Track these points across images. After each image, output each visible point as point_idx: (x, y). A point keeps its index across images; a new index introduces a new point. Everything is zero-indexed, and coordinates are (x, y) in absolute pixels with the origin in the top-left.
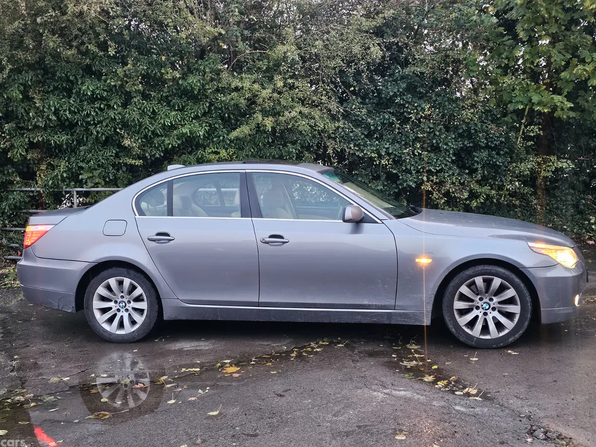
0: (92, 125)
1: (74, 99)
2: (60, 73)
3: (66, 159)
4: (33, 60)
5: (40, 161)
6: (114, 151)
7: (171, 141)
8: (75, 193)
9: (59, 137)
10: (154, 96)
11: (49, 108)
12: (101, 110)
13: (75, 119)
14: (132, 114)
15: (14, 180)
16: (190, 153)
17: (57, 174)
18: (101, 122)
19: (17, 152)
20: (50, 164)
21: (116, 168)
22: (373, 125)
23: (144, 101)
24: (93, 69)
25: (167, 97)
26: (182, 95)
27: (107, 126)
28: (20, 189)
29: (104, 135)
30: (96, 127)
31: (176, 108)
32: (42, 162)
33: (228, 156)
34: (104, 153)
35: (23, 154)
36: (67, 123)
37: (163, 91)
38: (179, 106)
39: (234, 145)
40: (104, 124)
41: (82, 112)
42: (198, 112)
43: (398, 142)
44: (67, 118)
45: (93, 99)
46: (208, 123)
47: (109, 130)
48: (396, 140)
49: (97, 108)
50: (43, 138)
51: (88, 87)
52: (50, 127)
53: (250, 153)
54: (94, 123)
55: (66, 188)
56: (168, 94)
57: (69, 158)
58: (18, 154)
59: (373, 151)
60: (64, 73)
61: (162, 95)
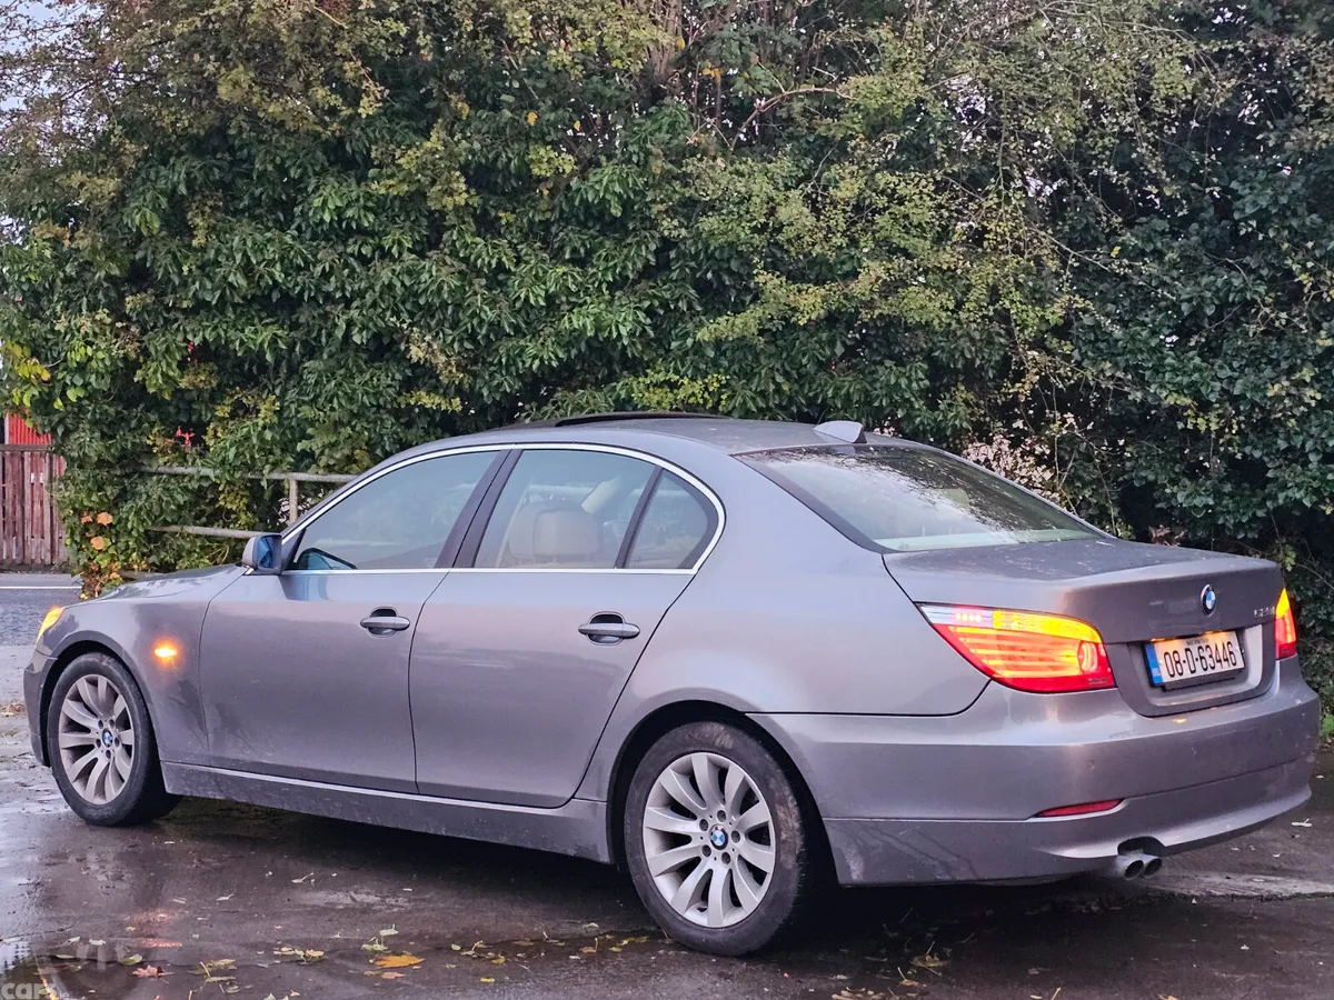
0: (335, 302)
1: (295, 233)
2: (263, 163)
3: (277, 391)
4: (203, 127)
5: (216, 396)
6: (398, 376)
7: (540, 352)
8: (293, 487)
9: (256, 332)
10: (509, 224)
11: (230, 257)
12: (364, 261)
13: (297, 284)
14: (438, 273)
15: (154, 445)
16: (598, 385)
17: (249, 432)
18: (361, 294)
19: (155, 372)
20: (238, 405)
21: (402, 420)
22: (1189, 301)
23: (478, 239)
24: (348, 148)
25: (546, 224)
26: (586, 220)
27: (374, 305)
28: (168, 470)
29: (368, 329)
30: (348, 307)
31: (567, 256)
32: (223, 398)
33: (706, 395)
34: (372, 378)
35: (171, 373)
36: (275, 296)
37: (534, 208)
38: (575, 250)
39: (726, 363)
40: (369, 298)
41: (314, 266)
42: (624, 268)
43: (1270, 361)
44: (275, 281)
45: (341, 231)
46: (655, 296)
47: (378, 316)
48: (1264, 355)
49: (352, 255)
50: (219, 335)
51: (328, 199)
52: (235, 306)
53: (772, 387)
54: (344, 296)
55: (271, 471)
56: (548, 215)
57: (285, 391)
58: (159, 375)
59: (1179, 390)
60: (273, 161)
61: (531, 222)
